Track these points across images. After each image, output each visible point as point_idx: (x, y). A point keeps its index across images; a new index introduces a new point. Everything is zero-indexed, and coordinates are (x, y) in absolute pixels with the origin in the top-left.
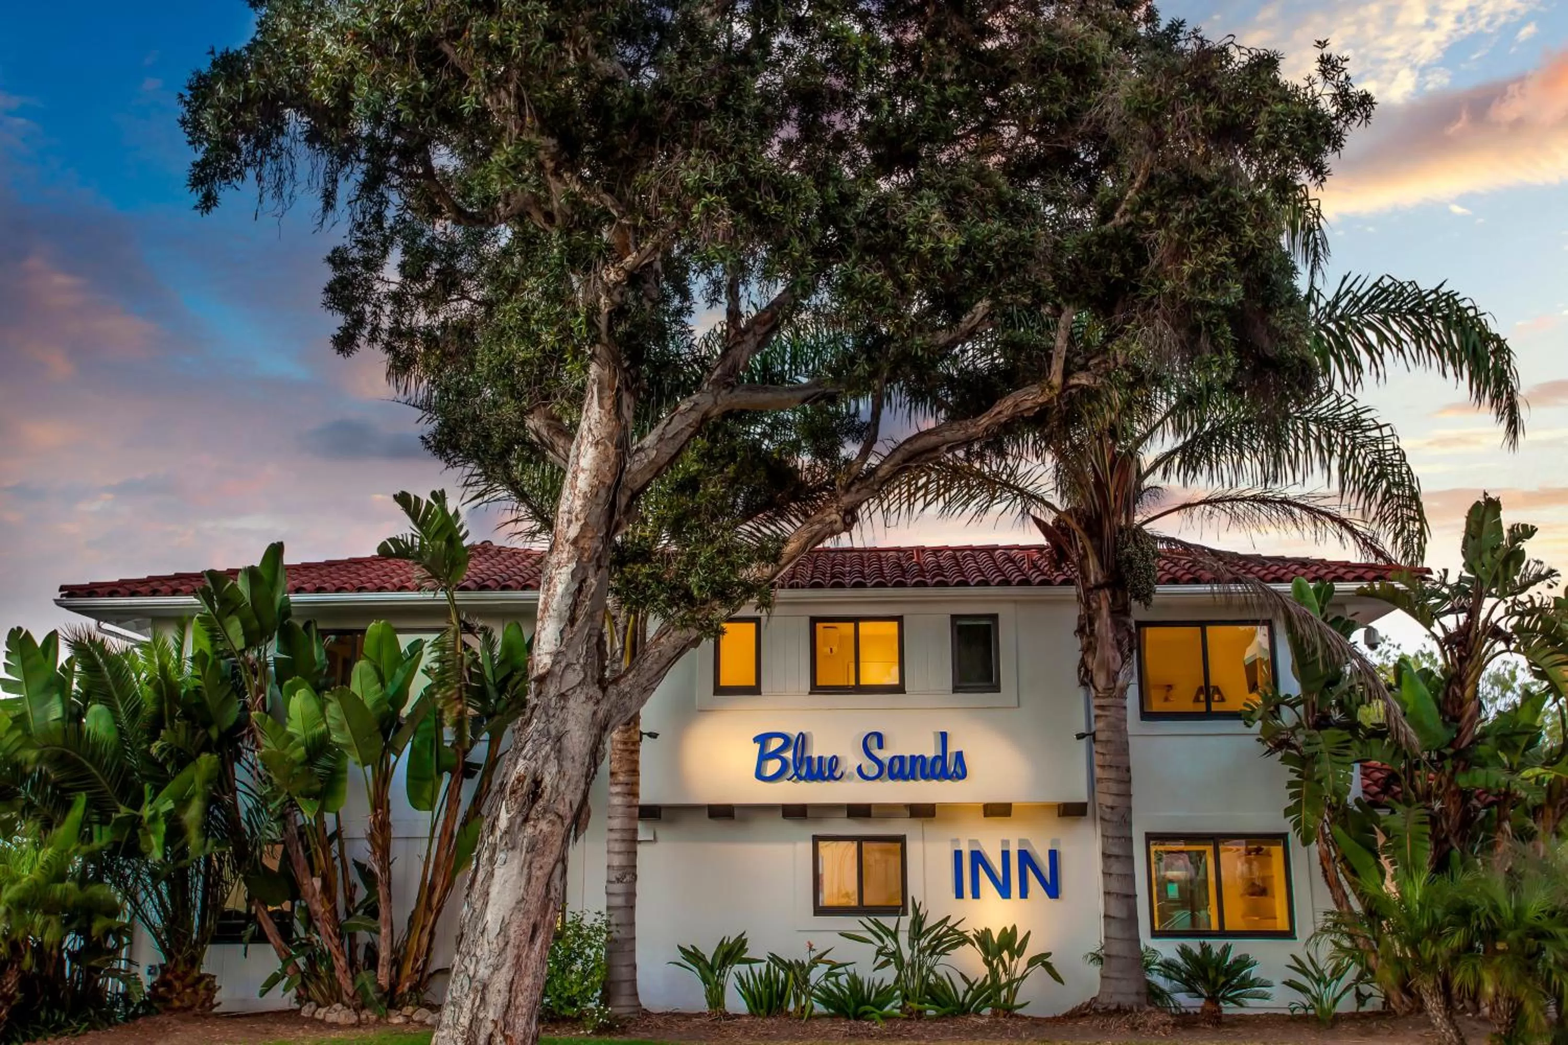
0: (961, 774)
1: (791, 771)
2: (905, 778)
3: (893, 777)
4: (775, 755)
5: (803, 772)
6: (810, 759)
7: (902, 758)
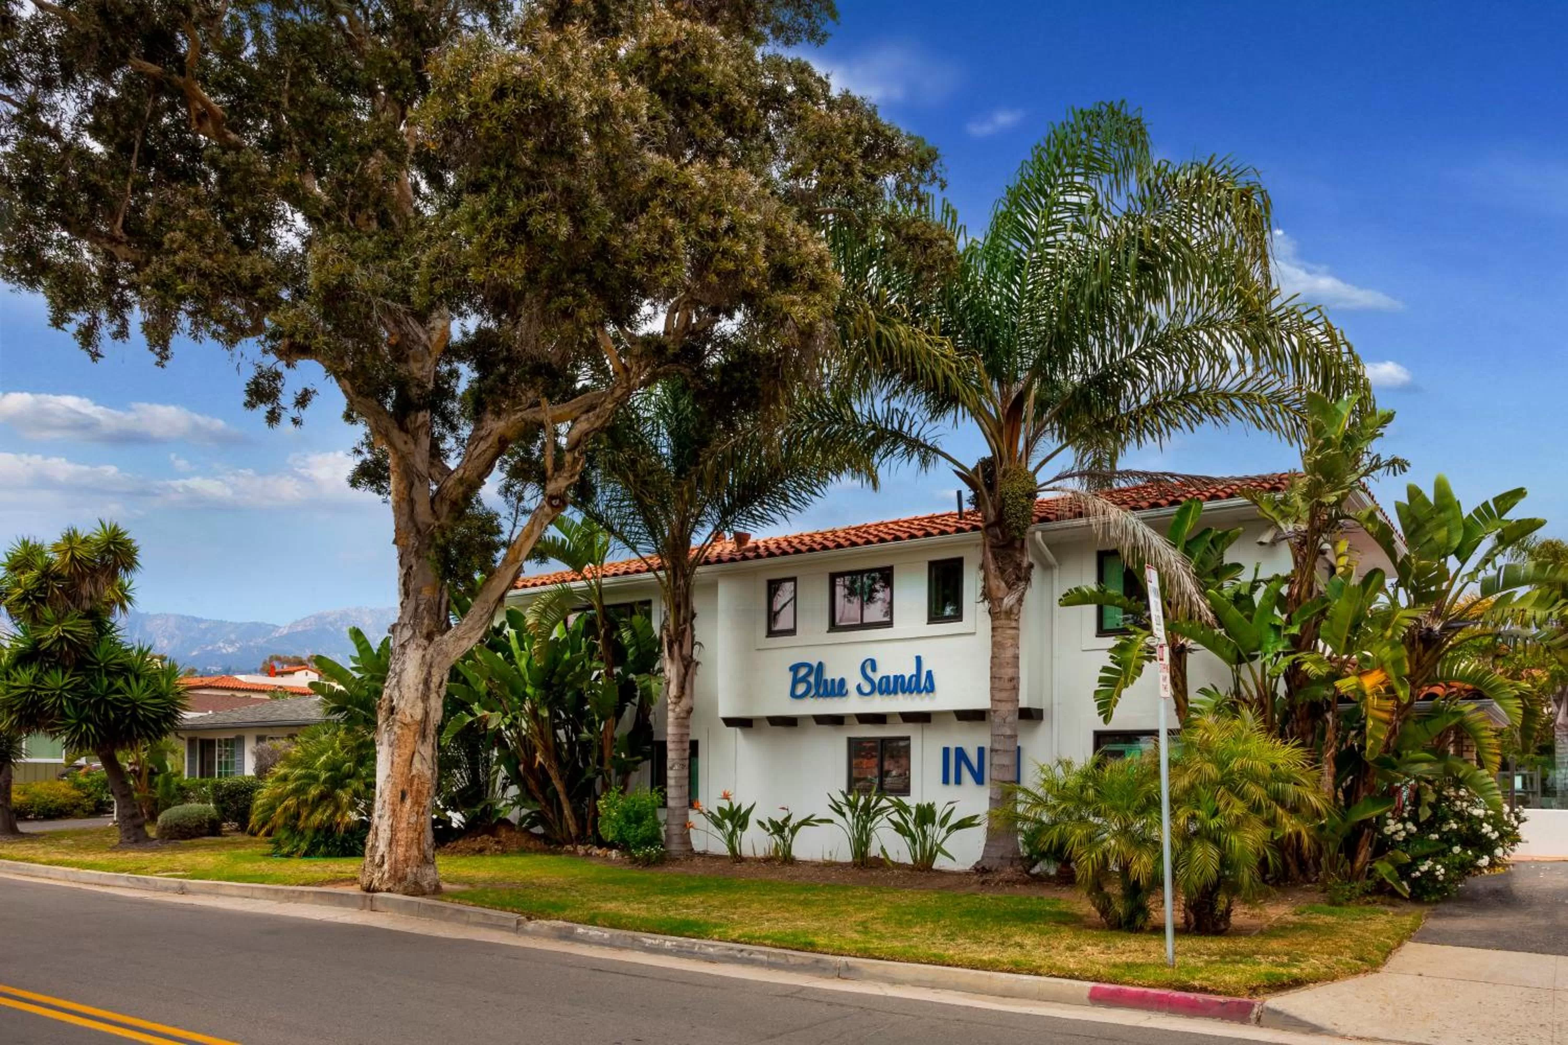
0: (930, 688)
1: (813, 692)
2: (889, 693)
3: (881, 693)
4: (804, 679)
5: (821, 691)
6: (826, 681)
7: (888, 678)
